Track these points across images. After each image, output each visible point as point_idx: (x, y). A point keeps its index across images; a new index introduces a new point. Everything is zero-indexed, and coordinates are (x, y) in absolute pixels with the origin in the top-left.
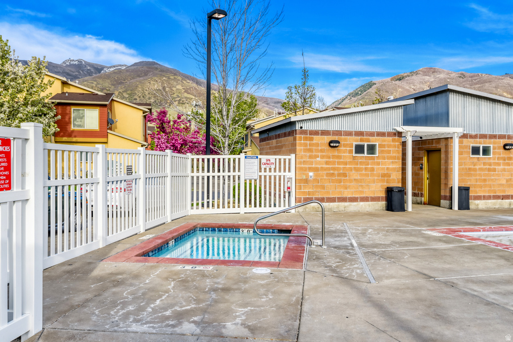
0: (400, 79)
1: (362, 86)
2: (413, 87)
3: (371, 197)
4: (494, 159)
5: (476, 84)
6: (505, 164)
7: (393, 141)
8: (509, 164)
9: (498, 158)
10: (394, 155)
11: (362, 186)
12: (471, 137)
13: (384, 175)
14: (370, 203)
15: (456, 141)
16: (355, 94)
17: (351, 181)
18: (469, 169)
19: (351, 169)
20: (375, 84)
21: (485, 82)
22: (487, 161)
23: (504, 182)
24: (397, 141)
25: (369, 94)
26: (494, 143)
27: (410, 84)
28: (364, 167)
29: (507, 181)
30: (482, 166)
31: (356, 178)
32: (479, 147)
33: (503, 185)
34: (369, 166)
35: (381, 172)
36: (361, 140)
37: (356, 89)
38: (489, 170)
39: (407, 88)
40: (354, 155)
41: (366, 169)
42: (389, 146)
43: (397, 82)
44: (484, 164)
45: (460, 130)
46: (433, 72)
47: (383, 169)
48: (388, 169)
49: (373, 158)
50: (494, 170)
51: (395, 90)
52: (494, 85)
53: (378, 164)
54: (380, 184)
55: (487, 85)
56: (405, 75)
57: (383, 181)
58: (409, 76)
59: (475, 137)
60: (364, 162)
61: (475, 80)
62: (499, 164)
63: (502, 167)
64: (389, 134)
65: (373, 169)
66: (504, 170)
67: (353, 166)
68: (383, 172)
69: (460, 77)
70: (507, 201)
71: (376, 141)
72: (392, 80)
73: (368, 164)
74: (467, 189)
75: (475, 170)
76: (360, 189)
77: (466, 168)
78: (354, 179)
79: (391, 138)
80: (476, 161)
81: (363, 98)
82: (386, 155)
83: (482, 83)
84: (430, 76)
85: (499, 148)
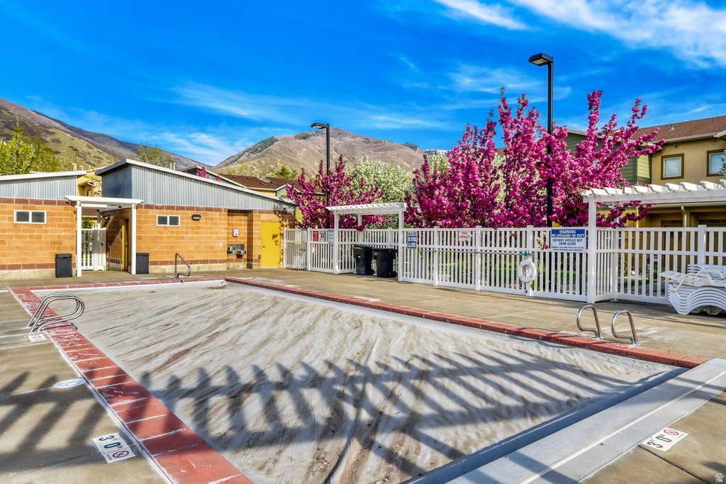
0: (304, 138)
1: (263, 141)
2: (318, 148)
3: (37, 265)
4: (182, 228)
5: (380, 150)
6: (193, 233)
7: (65, 209)
8: (197, 233)
9: (186, 228)
10: (67, 223)
11: (26, 253)
12: (157, 208)
13: (54, 243)
14: (36, 270)
15: (134, 212)
16: (254, 150)
17: (11, 248)
18: (155, 237)
19: (11, 237)
20: (278, 141)
21: (387, 149)
22: (174, 230)
23: (193, 249)
24: (71, 210)
25: (269, 151)
26: (182, 214)
27: (315, 144)
28: (28, 234)
29: (196, 248)
30: (169, 234)
31: (18, 245)
32: (166, 218)
33: (192, 251)
34: (36, 234)
35: (50, 240)
36: (24, 208)
37: (256, 145)
38: (177, 238)
39: (312, 148)
40: (15, 222)
41: (31, 237)
42: (60, 214)
43: (302, 141)
44: (171, 232)
45: (139, 201)
46: (339, 134)
47: (53, 236)
48: (58, 236)
49: (41, 226)
50: (183, 238)
51: (298, 150)
52: (395, 153)
53: (47, 231)
54: (49, 251)
55: (389, 152)
56: (310, 133)
57: (53, 248)
58: (314, 135)
59: (162, 208)
60: (28, 230)
61: (379, 146)
62: (187, 233)
63: (190, 235)
64: (60, 203)
65: (40, 237)
66: (193, 238)
67: (14, 234)
68: (53, 239)
69: (365, 142)
70: (195, 265)
71: (44, 210)
72: (296, 137)
73: (34, 232)
74: (146, 255)
75: (162, 238)
76: (24, 256)
77: (152, 237)
78: (16, 247)
79: (63, 207)
80: (162, 229)
81: (263, 156)
82: (56, 223)
83: (385, 151)
84: (335, 138)
85: (187, 218)
